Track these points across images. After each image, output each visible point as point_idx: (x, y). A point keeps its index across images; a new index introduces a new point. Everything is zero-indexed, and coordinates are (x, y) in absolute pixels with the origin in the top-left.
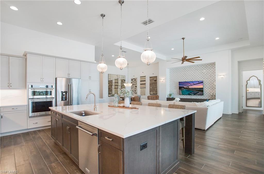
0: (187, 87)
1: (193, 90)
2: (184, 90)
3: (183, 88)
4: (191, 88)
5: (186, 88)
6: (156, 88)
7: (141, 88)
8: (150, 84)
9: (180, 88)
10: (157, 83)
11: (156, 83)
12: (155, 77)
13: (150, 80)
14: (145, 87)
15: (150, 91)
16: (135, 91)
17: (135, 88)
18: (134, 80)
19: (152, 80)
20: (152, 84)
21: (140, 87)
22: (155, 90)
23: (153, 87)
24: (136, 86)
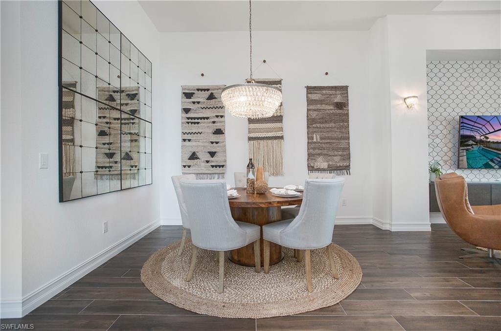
0: (482, 138)
1: (497, 150)
2: (476, 148)
3: (471, 142)
4: (493, 142)
5: (481, 142)
6: (341, 138)
7: (250, 139)
8: (311, 122)
9: (464, 141)
10: (348, 114)
11: (340, 115)
12: (335, 88)
13: (310, 102)
14: (279, 134)
15: (311, 156)
16: (212, 154)
17: (215, 138)
18: (201, 97)
19: (321, 102)
20: (323, 120)
21: (247, 135)
22: (338, 149)
23: (329, 135)
24: (218, 126)
